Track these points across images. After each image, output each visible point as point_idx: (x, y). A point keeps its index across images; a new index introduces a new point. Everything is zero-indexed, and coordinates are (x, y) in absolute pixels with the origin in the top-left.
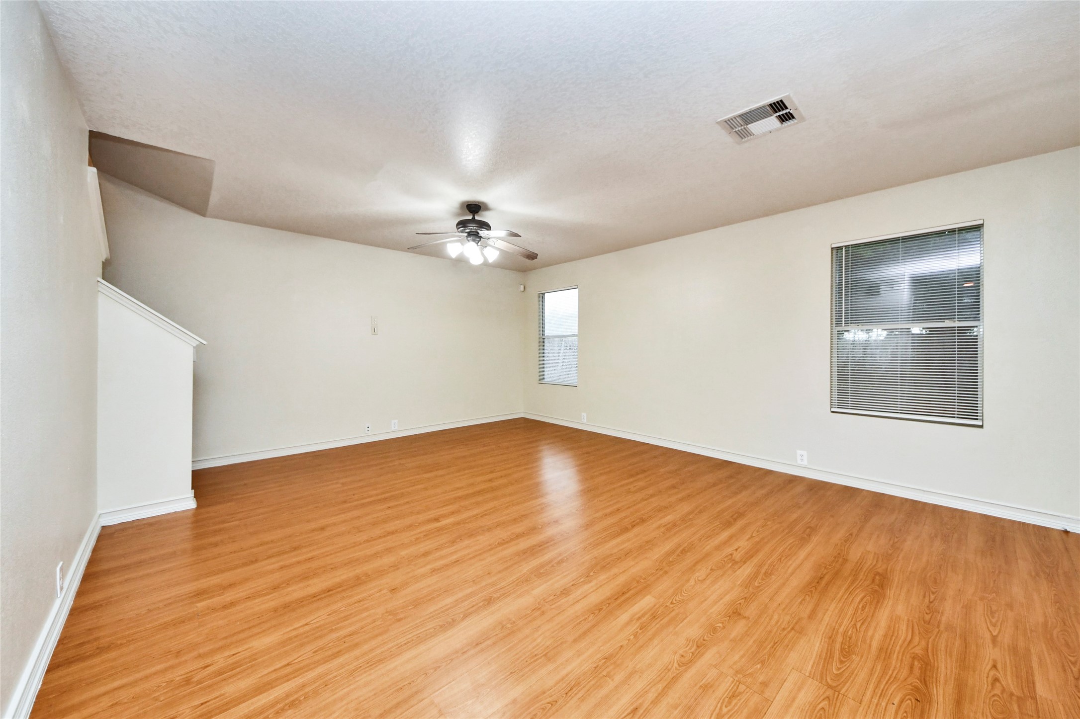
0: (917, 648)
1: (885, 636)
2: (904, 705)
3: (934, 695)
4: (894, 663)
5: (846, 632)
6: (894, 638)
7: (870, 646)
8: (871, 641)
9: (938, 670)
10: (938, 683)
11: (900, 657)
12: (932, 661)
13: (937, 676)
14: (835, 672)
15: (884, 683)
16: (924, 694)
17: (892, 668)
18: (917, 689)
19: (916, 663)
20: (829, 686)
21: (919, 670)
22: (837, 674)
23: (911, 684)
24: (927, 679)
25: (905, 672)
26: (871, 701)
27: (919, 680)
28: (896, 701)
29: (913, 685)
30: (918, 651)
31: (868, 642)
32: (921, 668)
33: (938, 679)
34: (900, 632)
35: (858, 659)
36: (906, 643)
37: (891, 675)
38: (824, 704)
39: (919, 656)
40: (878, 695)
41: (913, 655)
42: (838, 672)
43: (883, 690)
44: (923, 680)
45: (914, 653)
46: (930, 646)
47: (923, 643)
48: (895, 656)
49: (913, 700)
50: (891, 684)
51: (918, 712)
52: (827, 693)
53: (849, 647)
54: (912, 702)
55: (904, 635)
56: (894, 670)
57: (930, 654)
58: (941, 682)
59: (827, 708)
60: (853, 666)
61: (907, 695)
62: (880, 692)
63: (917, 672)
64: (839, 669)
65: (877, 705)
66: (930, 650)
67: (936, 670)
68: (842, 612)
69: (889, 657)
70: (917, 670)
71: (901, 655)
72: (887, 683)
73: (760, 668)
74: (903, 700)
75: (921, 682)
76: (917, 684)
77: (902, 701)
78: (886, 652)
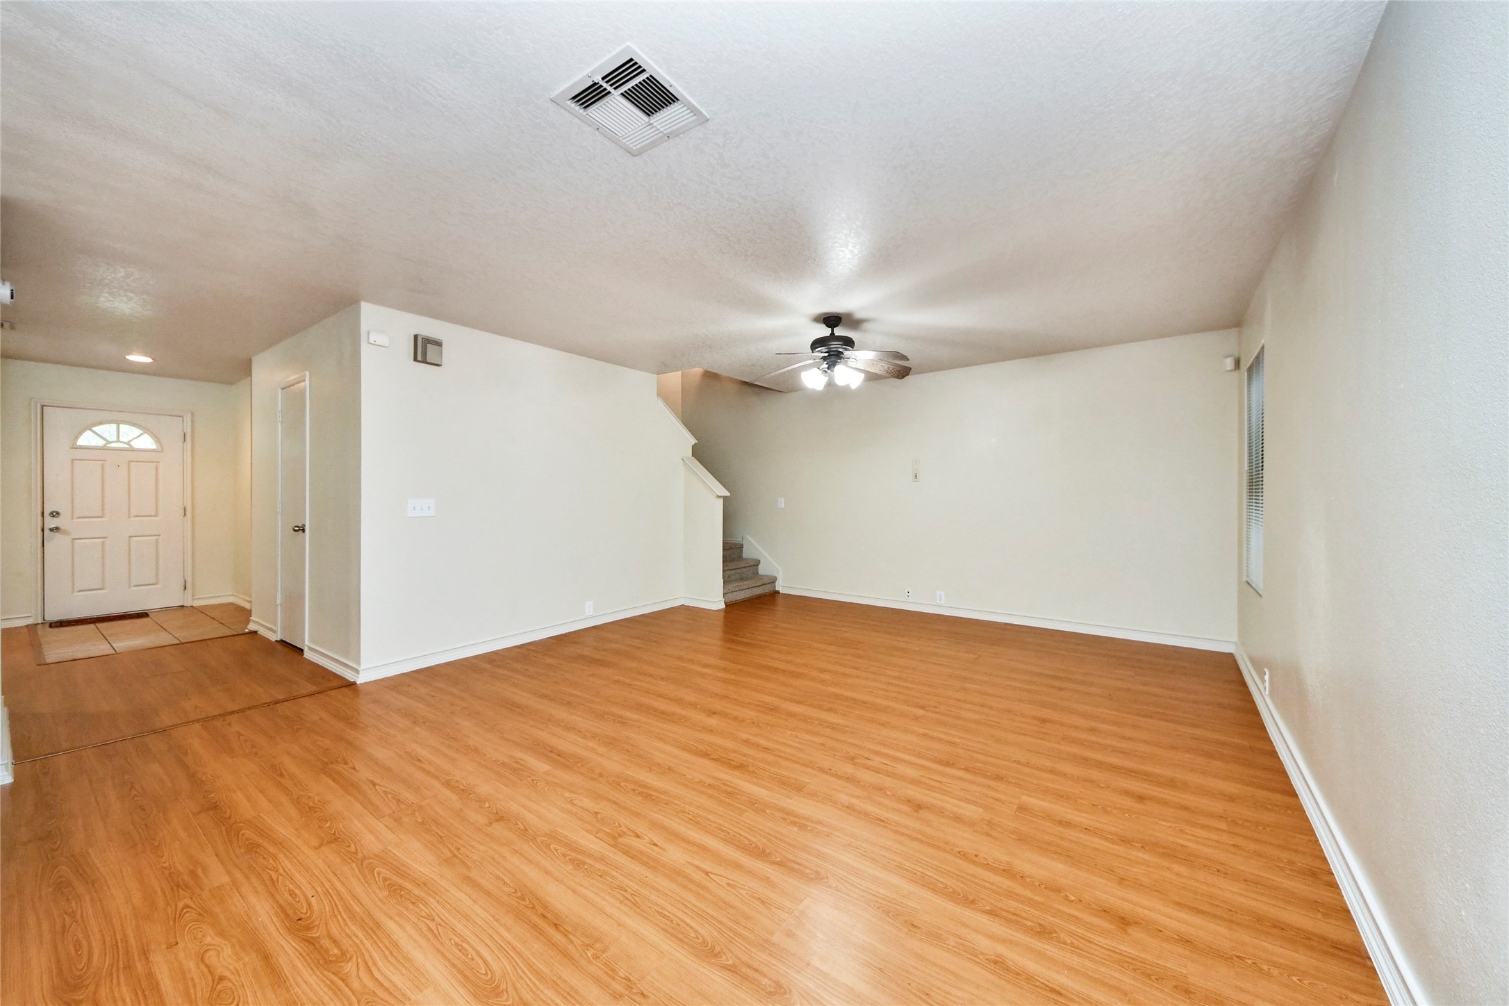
0: (354, 969)
1: (396, 945)
2: (305, 905)
3: (291, 939)
4: (353, 928)
5: (426, 904)
6: (387, 953)
7: (391, 918)
8: (397, 922)
9: (312, 969)
10: (299, 955)
11: (355, 939)
12: (326, 973)
13: (306, 960)
14: (377, 869)
15: (338, 903)
16: (299, 930)
17: (348, 920)
18: (308, 928)
19: (336, 951)
20: (364, 858)
21: (326, 947)
22: (375, 868)
23: (318, 926)
24: (311, 948)
25: (334, 930)
26: (329, 881)
27: (316, 937)
28: (313, 900)
29: (316, 927)
30: (349, 968)
31: (397, 919)
32: (327, 950)
33: (302, 959)
34: (392, 969)
35: (380, 896)
36: (370, 963)
37: (340, 914)
38: (353, 848)
39: (342, 962)
40: (330, 891)
41: (348, 956)
42: (375, 872)
43: (332, 897)
44: (312, 941)
45: (351, 959)
46: (347, 989)
47: (356, 985)
48: (360, 935)
49: (303, 916)
50: (332, 908)
51: (290, 912)
52: (360, 855)
53: (401, 896)
54: (302, 913)
55: (383, 968)
56: (344, 920)
57: (335, 979)
58: (297, 960)
59: (349, 849)
60: (374, 887)
61: (311, 913)
62: (332, 894)
63: (326, 943)
64: (379, 874)
65: (322, 884)
66: (342, 985)
67: (312, 965)
68: (462, 916)
69: (363, 928)
70: (327, 945)
71: (358, 942)
72: (336, 905)
73: (417, 821)
74: (310, 908)
75: (312, 938)
76: (314, 932)
77: (309, 905)
78: (372, 929)
